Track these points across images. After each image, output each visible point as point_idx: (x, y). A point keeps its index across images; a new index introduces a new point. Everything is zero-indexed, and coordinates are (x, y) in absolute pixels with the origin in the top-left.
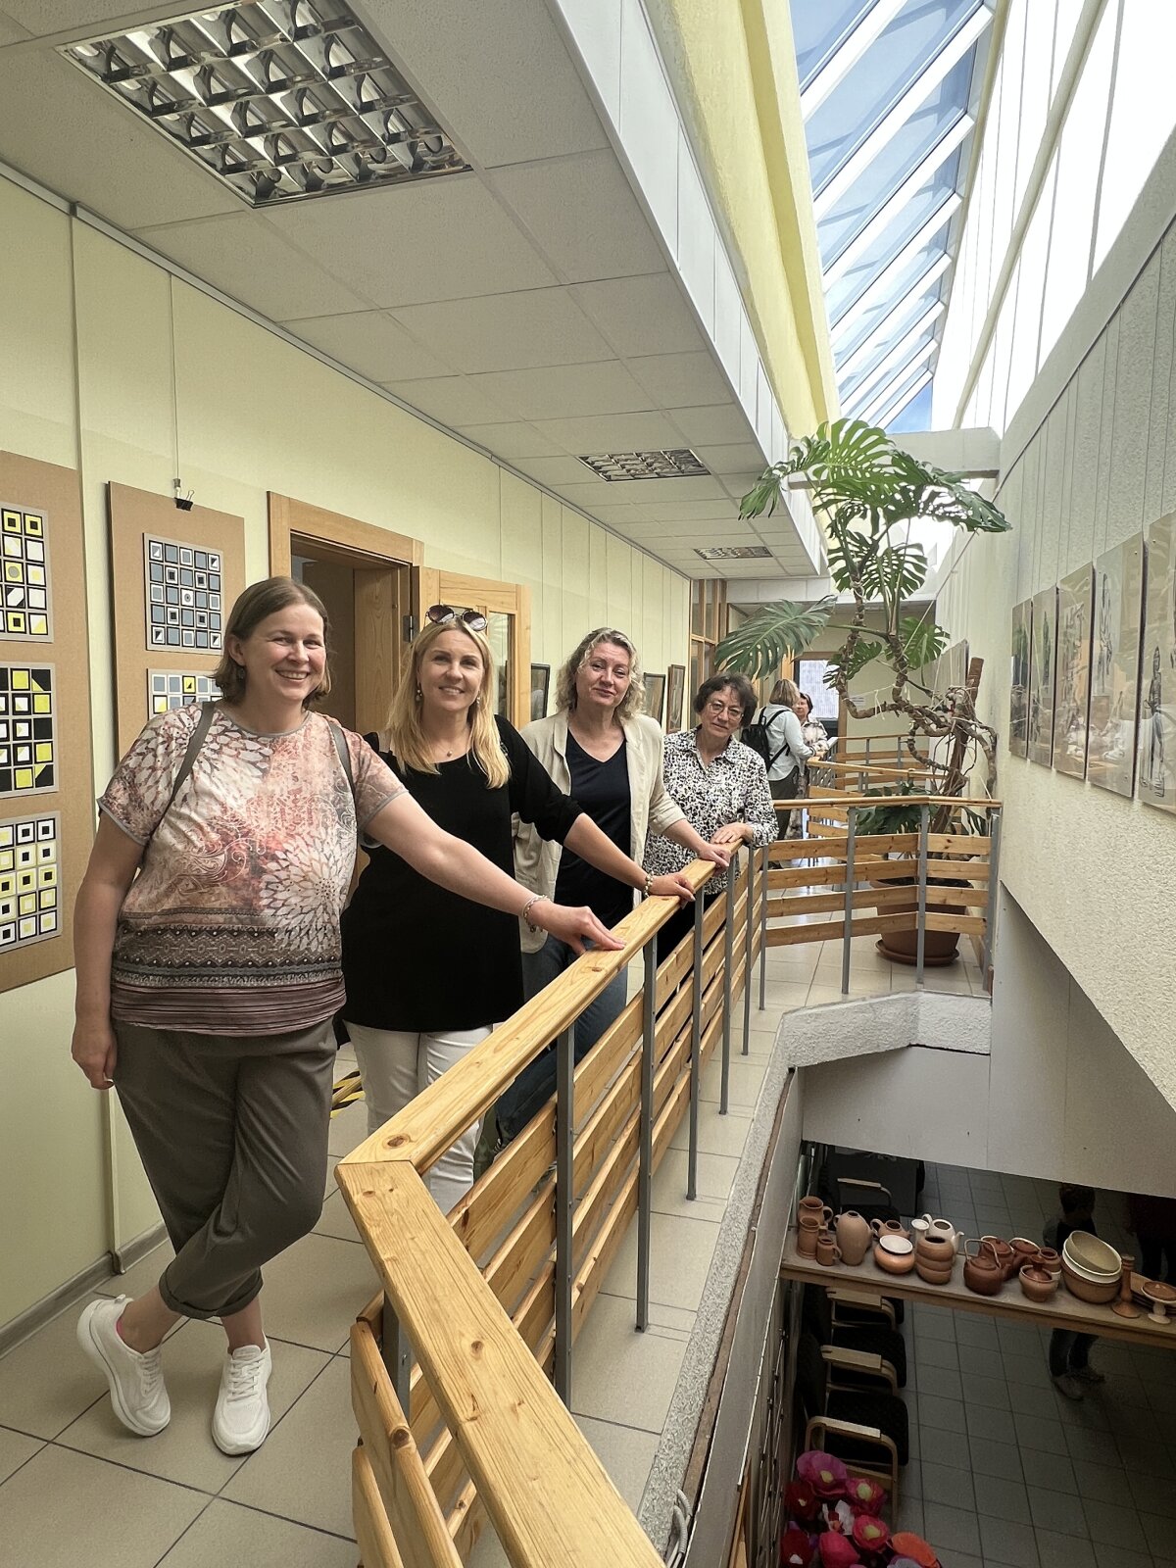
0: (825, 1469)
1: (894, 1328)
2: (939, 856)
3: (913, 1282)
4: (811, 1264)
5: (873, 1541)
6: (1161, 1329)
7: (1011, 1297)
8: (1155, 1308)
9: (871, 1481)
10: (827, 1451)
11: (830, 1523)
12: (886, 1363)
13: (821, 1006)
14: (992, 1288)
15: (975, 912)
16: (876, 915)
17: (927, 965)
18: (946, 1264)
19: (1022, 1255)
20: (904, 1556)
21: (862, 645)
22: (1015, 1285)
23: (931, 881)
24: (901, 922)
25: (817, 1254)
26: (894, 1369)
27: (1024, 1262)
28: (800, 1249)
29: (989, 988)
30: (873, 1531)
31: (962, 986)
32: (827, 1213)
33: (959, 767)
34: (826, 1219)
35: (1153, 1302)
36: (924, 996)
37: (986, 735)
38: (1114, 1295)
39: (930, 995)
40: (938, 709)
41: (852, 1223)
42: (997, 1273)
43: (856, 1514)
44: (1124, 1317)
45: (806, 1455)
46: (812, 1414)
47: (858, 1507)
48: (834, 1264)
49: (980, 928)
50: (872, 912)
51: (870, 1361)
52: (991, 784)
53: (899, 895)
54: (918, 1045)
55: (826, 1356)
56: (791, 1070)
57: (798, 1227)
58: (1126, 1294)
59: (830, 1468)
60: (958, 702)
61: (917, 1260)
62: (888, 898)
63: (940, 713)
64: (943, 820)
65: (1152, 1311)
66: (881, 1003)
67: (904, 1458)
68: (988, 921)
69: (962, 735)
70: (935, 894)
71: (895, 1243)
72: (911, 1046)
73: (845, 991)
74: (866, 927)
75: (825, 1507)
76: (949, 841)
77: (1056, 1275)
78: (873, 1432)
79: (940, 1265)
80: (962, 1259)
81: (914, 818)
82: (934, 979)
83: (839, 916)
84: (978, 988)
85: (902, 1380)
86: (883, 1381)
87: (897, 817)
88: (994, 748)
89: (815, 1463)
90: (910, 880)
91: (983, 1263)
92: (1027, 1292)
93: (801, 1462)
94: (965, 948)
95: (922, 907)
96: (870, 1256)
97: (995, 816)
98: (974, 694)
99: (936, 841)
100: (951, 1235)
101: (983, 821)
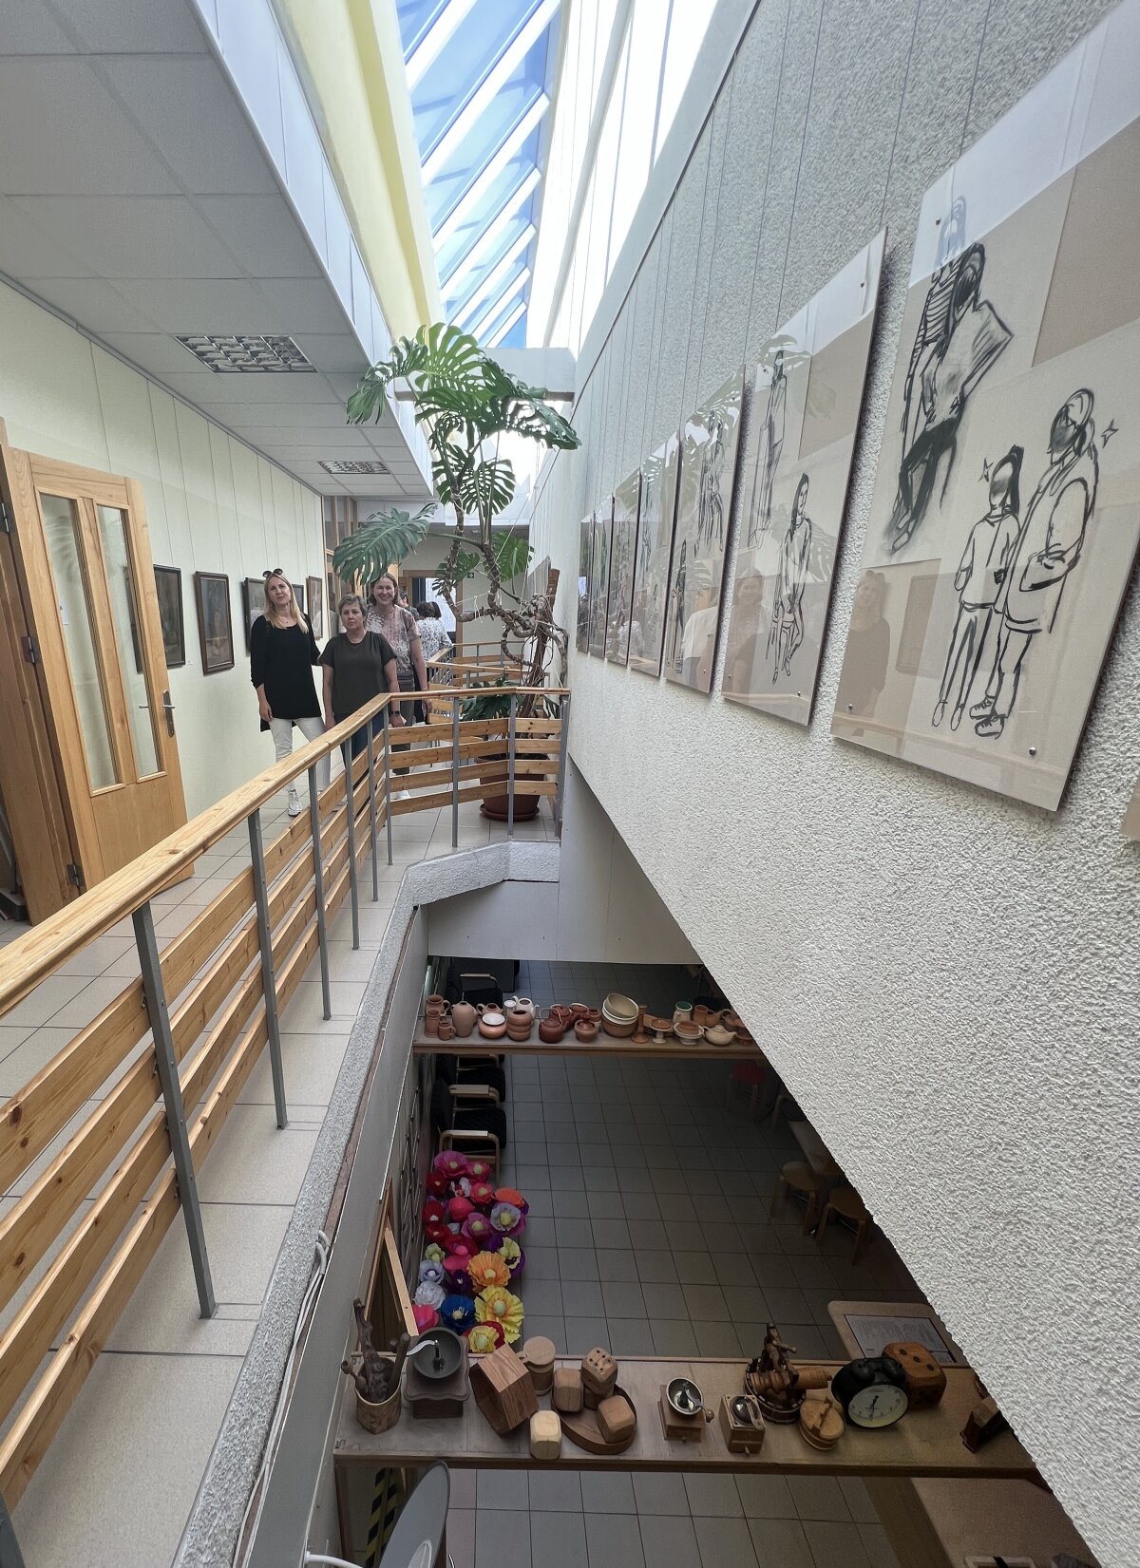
0: (452, 1160)
1: (498, 1066)
2: (526, 735)
3: (506, 1042)
4: (435, 1041)
5: (484, 1197)
6: (661, 1047)
7: (569, 1042)
8: (658, 1036)
9: (482, 1162)
10: (454, 1150)
11: (456, 1192)
12: (492, 1089)
13: (435, 858)
14: (557, 1038)
15: (551, 778)
16: (479, 785)
17: (515, 820)
18: (528, 1027)
19: (576, 1014)
20: (502, 1202)
21: (462, 556)
22: (572, 1034)
23: (518, 756)
24: (496, 789)
25: (439, 1034)
26: (497, 1091)
27: (578, 1018)
28: (427, 1032)
29: (559, 834)
30: (483, 1191)
31: (541, 834)
32: (446, 1005)
33: (540, 663)
34: (445, 1008)
35: (656, 1031)
36: (514, 844)
37: (560, 636)
38: (635, 1030)
39: (518, 843)
40: (524, 614)
41: (463, 1009)
42: (561, 1027)
43: (473, 1184)
44: (640, 1043)
45: (439, 1156)
46: (443, 1130)
47: (474, 1179)
48: (451, 1038)
49: (553, 790)
50: (476, 782)
51: (481, 1090)
52: (563, 676)
53: (494, 768)
54: (509, 880)
55: (453, 1092)
56: (416, 908)
57: (425, 1017)
58: (640, 1029)
59: (456, 1160)
60: (540, 607)
61: (508, 1027)
62: (486, 771)
63: (526, 617)
64: (528, 706)
65: (655, 1036)
66: (482, 852)
67: (503, 1144)
68: (559, 785)
69: (543, 636)
70: (521, 766)
71: (493, 1018)
72: (504, 881)
73: (455, 845)
74: (470, 794)
75: (453, 1184)
76: (531, 723)
77: (597, 1024)
78: (484, 1133)
79: (523, 1028)
80: (538, 1022)
81: (506, 706)
82: (522, 831)
83: (449, 788)
84: (551, 834)
85: (502, 1098)
86: (491, 1101)
87: (493, 705)
88: (566, 646)
89: (445, 1159)
90: (504, 756)
91: (551, 1023)
92: (579, 1037)
93: (436, 1161)
94: (544, 806)
95: (512, 776)
96: (476, 1029)
97: (565, 702)
98: (552, 601)
99: (522, 724)
100: (530, 1008)
101: (557, 707)
